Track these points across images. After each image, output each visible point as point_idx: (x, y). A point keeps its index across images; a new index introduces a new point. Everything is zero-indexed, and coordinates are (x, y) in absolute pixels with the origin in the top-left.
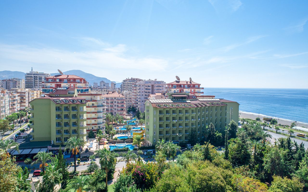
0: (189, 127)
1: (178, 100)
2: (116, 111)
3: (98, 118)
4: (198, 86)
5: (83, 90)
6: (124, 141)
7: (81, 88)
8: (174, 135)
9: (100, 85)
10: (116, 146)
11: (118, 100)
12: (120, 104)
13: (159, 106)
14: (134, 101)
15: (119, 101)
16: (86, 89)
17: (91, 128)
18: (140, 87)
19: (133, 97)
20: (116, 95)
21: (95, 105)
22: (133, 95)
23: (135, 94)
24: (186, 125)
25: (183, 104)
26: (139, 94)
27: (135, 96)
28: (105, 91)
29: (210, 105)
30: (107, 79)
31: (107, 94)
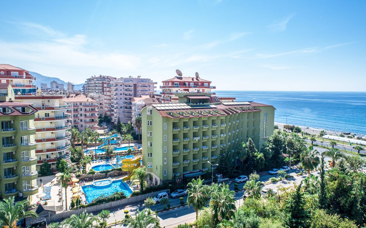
0: (216, 147)
1: (197, 104)
2: (83, 123)
3: (58, 138)
4: (208, 84)
5: (25, 89)
6: (106, 175)
7: (21, 86)
8: (196, 161)
9: (51, 87)
10: (94, 185)
11: (85, 106)
12: (90, 113)
13: (171, 114)
14: (108, 108)
15: (88, 109)
16: (32, 88)
17: (44, 157)
18: (117, 87)
19: (106, 101)
20: (82, 98)
21: (52, 115)
22: (105, 99)
23: (108, 98)
24: (213, 144)
25: (207, 110)
26: (115, 97)
27: (108, 100)
28: (62, 94)
29: (241, 111)
30: (59, 79)
31: (68, 97)
